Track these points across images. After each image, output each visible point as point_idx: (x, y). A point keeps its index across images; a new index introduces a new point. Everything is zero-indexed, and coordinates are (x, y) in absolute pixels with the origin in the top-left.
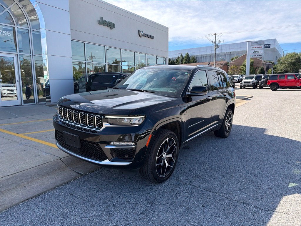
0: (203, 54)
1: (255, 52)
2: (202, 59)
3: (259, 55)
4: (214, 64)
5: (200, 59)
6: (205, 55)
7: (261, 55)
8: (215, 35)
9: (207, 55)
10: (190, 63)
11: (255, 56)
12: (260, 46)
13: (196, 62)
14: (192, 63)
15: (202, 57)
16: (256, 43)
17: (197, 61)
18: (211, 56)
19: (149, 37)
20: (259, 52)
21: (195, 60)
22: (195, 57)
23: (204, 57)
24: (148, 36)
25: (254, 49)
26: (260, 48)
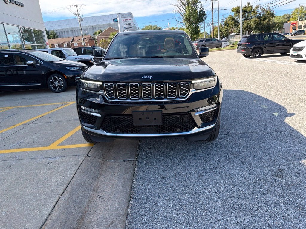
0: (64, 27)
1: (126, 24)
2: (64, 34)
3: (131, 28)
4: (82, 39)
5: (61, 34)
6: (65, 29)
7: (132, 28)
8: (77, 6)
9: (67, 29)
10: (51, 39)
11: (127, 28)
12: (130, 19)
13: (57, 38)
14: (53, 38)
15: (62, 31)
16: (126, 16)
17: (58, 36)
18: (72, 30)
19: (17, 5)
20: (130, 24)
21: (55, 35)
22: (55, 31)
23: (65, 32)
24: (16, 2)
25: (124, 21)
26: (130, 20)
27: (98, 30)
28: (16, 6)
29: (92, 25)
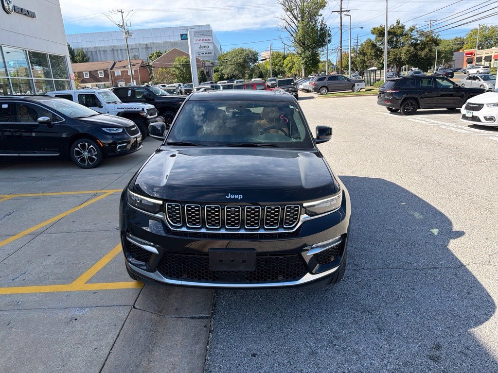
0: (99, 44)
1: (202, 47)
2: (98, 54)
3: (209, 53)
4: (129, 66)
5: (95, 56)
6: (102, 47)
7: (211, 53)
8: (122, 12)
9: (105, 47)
10: (77, 62)
11: (202, 54)
12: (208, 38)
13: (87, 61)
14: (80, 62)
15: (97, 51)
16: (201, 33)
17: (89, 58)
18: (113, 49)
19: (25, 14)
20: (207, 47)
21: (84, 56)
22: (84, 51)
23: (102, 52)
24: (23, 11)
25: (199, 42)
26: (208, 41)
27: (154, 51)
28: (22, 16)
29: (147, 42)
